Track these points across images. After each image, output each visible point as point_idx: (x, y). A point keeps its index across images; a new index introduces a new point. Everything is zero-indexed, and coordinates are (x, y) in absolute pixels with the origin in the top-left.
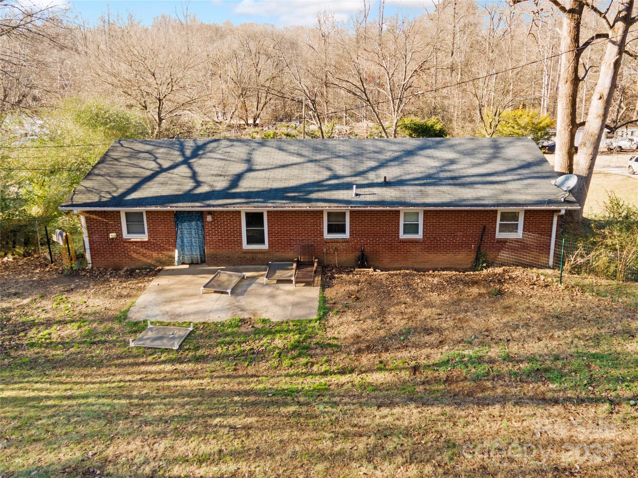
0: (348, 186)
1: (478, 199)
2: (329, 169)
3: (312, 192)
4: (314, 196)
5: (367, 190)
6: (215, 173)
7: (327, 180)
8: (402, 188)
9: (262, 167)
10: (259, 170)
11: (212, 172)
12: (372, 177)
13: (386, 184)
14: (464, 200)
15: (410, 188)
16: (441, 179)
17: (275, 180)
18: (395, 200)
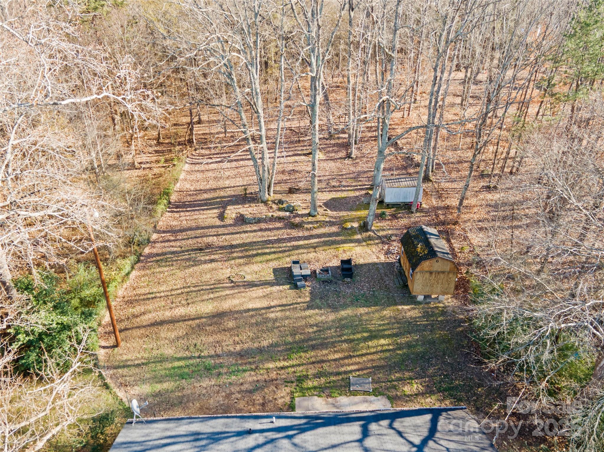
0: (278, 430)
1: (190, 423)
2: (295, 445)
3: (305, 424)
4: (303, 421)
5: (265, 427)
6: (384, 437)
7: (295, 435)
8: (240, 429)
9: (350, 445)
10: (351, 442)
11: (388, 437)
12: (260, 438)
13: (250, 432)
14: (200, 421)
15: (233, 430)
16: (207, 438)
17: (334, 433)
18: (247, 420)
